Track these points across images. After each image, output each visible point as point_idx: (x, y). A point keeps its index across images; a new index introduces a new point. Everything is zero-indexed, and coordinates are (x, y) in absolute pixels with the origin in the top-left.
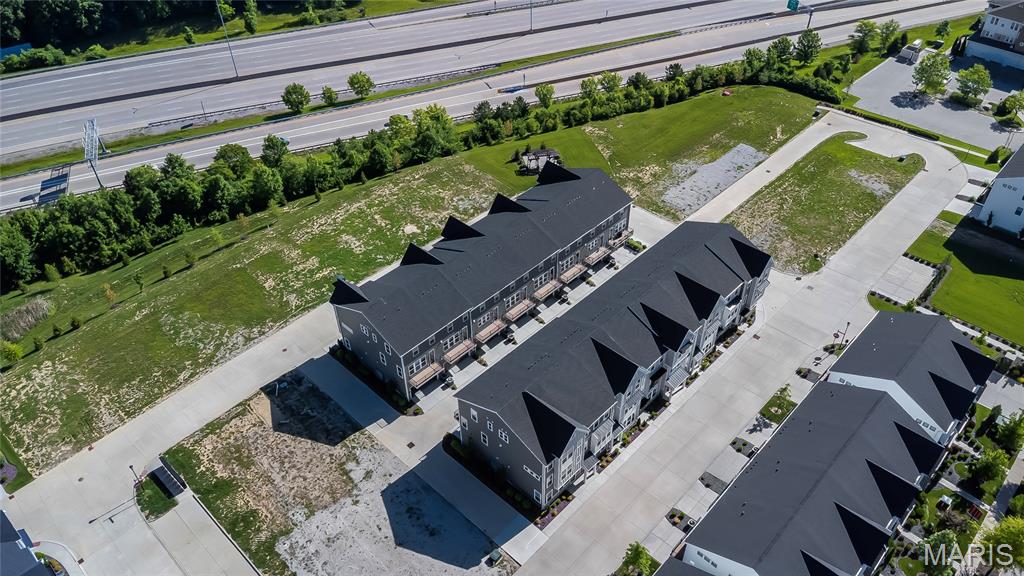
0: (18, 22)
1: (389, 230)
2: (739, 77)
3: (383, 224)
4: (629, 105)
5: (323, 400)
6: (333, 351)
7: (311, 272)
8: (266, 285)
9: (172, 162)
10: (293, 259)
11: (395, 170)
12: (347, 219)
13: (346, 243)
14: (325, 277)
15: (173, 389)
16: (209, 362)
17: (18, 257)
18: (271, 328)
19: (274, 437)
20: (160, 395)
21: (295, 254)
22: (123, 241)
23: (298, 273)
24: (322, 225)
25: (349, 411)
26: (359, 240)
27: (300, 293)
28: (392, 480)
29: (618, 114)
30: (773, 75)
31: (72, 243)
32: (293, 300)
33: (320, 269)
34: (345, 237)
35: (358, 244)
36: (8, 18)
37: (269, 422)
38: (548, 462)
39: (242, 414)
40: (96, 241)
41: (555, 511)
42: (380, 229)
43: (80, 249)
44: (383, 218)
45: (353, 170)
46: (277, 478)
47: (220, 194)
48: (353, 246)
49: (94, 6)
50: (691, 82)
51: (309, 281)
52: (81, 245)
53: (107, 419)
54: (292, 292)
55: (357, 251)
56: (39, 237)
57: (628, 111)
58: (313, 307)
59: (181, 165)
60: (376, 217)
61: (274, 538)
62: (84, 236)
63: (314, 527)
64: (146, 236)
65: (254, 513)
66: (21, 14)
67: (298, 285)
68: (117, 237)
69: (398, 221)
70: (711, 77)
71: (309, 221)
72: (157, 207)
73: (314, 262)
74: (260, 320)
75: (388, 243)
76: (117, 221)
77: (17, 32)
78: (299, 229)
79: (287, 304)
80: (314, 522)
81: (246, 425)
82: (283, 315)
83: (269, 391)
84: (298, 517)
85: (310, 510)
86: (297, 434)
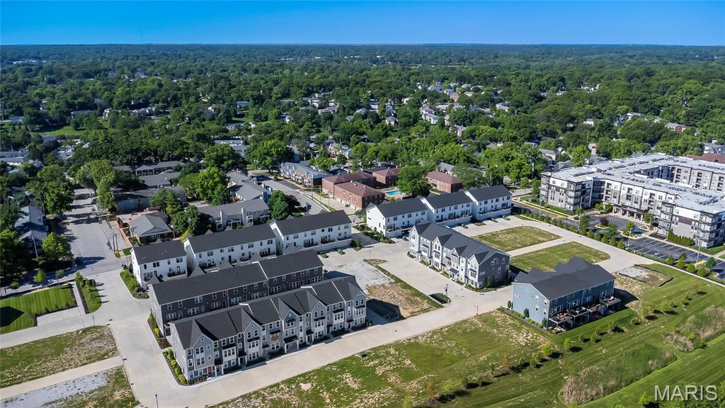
1: (322, 388)
3: (325, 393)
7: (381, 364)
8: (410, 362)
10: (394, 375)
12: (352, 401)
13: (355, 382)
14: (373, 360)
15: (449, 326)
16: (435, 332)
18: (404, 341)
19: (399, 304)
21: (392, 379)
23: (389, 364)
24: (372, 398)
26: (346, 383)
27: (388, 354)
32: (392, 351)
33: (375, 366)
34: (355, 386)
35: (347, 380)
37: (401, 309)
39: (413, 312)
42: (328, 390)
44: (324, 399)
48: (351, 379)
51: (382, 359)
54: (392, 355)
55: (349, 375)
58: (380, 346)
60: (328, 401)
67: (390, 358)
69: (313, 394)
71: (382, 403)
73: (379, 371)
74: (410, 345)
75: (326, 378)
78: (390, 397)
79: (396, 350)
80: (382, 282)
81: (411, 310)
82: (398, 346)
83: (402, 318)
84: (387, 285)
85: (383, 285)
86: (388, 303)
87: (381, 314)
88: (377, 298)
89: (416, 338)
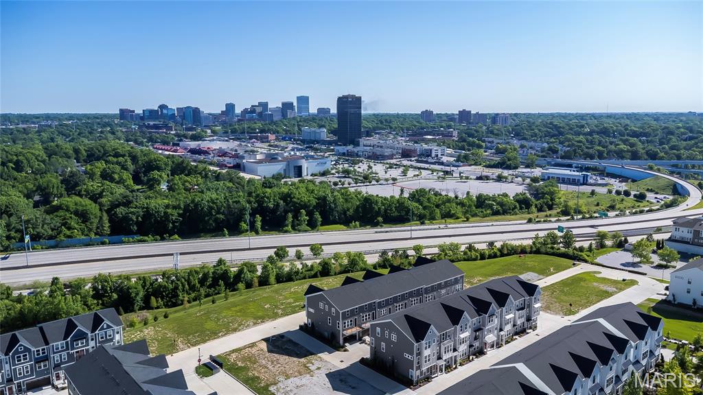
0: (137, 223)
2: (529, 250)
4: (466, 257)
5: (295, 344)
6: (301, 327)
7: (290, 303)
9: (221, 262)
10: (280, 299)
11: (335, 274)
15: (215, 338)
16: (235, 330)
17: (137, 294)
18: (268, 320)
19: (267, 354)
20: (209, 340)
21: (281, 297)
22: (190, 294)
23: (283, 303)
24: (296, 289)
25: (308, 348)
27: (283, 310)
28: (331, 371)
29: (460, 261)
30: (548, 250)
31: (164, 292)
32: (280, 312)
33: (294, 302)
36: (133, 221)
37: (265, 349)
38: (417, 342)
39: (252, 347)
40: (177, 293)
41: (422, 384)
43: (167, 296)
45: (313, 273)
46: (270, 367)
47: (243, 276)
49: (177, 219)
50: (501, 250)
52: (169, 293)
53: (182, 346)
54: (279, 309)
56: (148, 289)
57: (465, 260)
59: (224, 264)
61: (268, 386)
62: (171, 289)
63: (290, 382)
64: (203, 291)
65: (258, 378)
66: (140, 219)
67: (282, 307)
68: (187, 291)
70: (513, 249)
71: (289, 287)
72: (211, 279)
73: (291, 300)
74: (262, 318)
76: (189, 284)
77: (136, 228)
78: (283, 290)
79: (277, 313)
80: (289, 381)
81: (254, 350)
82: (275, 316)
83: (266, 340)
84: (281, 379)
85: (288, 377)
86: (281, 354)
87: (290, 341)
88: (295, 359)
89: (255, 324)
